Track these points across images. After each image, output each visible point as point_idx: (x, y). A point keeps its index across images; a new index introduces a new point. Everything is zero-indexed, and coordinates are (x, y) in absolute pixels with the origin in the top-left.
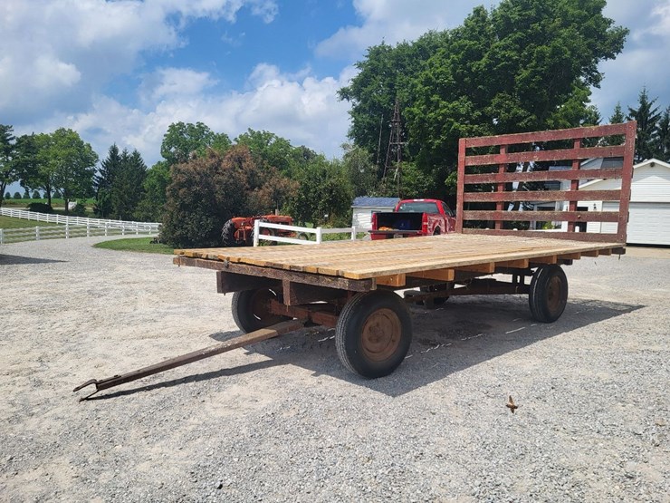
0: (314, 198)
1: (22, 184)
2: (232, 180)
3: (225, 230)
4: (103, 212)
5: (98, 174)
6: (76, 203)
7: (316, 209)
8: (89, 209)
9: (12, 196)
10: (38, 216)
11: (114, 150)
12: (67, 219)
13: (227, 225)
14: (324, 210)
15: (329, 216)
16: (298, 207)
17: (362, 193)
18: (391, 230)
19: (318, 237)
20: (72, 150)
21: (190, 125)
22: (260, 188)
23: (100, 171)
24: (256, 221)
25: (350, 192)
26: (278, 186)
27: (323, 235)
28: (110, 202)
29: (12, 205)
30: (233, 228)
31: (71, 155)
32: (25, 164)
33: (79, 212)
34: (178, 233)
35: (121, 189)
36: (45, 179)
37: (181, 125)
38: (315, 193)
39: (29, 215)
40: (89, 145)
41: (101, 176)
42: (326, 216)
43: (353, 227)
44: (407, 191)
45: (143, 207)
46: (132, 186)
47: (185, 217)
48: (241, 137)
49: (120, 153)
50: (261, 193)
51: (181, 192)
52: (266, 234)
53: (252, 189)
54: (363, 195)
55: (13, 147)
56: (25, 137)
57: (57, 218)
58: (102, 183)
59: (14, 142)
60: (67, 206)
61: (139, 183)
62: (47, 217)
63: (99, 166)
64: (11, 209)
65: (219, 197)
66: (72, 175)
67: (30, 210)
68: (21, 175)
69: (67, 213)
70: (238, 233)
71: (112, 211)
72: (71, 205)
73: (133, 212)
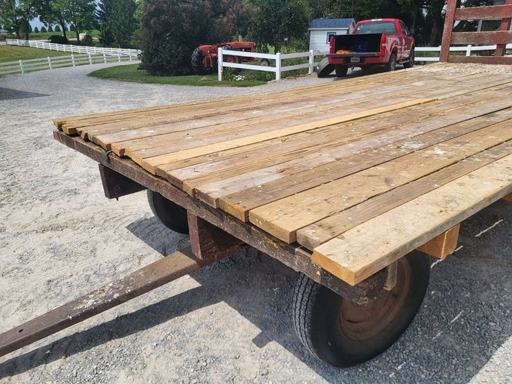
0: (274, 22)
1: (41, 20)
2: (196, 8)
3: (194, 58)
4: (107, 42)
5: (98, 8)
6: (85, 34)
7: (277, 32)
8: (95, 39)
9: (40, 30)
10: (57, 47)
12: (79, 49)
13: (195, 53)
14: (284, 34)
15: (289, 40)
16: (260, 31)
17: (318, 15)
18: (347, 53)
19: (278, 63)
22: (224, 15)
23: (100, 5)
24: (220, 49)
25: (309, 16)
26: (241, 12)
27: (282, 60)
28: (110, 33)
29: (38, 37)
30: (201, 55)
33: (88, 42)
34: (155, 61)
35: (118, 21)
38: (275, 17)
39: (51, 46)
41: (100, 9)
42: (286, 39)
43: (311, 51)
44: (360, 11)
45: (136, 35)
46: (126, 18)
47: (158, 46)
50: (225, 20)
51: (152, 22)
52: (230, 62)
53: (217, 15)
54: (319, 17)
57: (72, 48)
58: (103, 16)
60: (78, 38)
61: (131, 15)
62: (64, 47)
63: (98, 1)
64: (36, 42)
65: (186, 25)
66: (77, 11)
67: (51, 42)
68: (39, 12)
69: (78, 43)
70: (205, 61)
71: (113, 41)
72: (82, 36)
73: (130, 40)
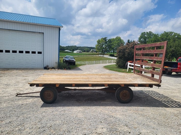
11: (129, 41)
13: (127, 63)
20: (119, 41)
21: (147, 32)
31: (119, 43)
32: (109, 45)
36: (113, 49)
37: (144, 33)
40: (123, 40)
48: (162, 34)
49: (130, 41)
55: (107, 42)
56: (109, 39)
59: (107, 41)
63: (125, 45)
